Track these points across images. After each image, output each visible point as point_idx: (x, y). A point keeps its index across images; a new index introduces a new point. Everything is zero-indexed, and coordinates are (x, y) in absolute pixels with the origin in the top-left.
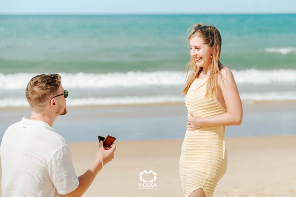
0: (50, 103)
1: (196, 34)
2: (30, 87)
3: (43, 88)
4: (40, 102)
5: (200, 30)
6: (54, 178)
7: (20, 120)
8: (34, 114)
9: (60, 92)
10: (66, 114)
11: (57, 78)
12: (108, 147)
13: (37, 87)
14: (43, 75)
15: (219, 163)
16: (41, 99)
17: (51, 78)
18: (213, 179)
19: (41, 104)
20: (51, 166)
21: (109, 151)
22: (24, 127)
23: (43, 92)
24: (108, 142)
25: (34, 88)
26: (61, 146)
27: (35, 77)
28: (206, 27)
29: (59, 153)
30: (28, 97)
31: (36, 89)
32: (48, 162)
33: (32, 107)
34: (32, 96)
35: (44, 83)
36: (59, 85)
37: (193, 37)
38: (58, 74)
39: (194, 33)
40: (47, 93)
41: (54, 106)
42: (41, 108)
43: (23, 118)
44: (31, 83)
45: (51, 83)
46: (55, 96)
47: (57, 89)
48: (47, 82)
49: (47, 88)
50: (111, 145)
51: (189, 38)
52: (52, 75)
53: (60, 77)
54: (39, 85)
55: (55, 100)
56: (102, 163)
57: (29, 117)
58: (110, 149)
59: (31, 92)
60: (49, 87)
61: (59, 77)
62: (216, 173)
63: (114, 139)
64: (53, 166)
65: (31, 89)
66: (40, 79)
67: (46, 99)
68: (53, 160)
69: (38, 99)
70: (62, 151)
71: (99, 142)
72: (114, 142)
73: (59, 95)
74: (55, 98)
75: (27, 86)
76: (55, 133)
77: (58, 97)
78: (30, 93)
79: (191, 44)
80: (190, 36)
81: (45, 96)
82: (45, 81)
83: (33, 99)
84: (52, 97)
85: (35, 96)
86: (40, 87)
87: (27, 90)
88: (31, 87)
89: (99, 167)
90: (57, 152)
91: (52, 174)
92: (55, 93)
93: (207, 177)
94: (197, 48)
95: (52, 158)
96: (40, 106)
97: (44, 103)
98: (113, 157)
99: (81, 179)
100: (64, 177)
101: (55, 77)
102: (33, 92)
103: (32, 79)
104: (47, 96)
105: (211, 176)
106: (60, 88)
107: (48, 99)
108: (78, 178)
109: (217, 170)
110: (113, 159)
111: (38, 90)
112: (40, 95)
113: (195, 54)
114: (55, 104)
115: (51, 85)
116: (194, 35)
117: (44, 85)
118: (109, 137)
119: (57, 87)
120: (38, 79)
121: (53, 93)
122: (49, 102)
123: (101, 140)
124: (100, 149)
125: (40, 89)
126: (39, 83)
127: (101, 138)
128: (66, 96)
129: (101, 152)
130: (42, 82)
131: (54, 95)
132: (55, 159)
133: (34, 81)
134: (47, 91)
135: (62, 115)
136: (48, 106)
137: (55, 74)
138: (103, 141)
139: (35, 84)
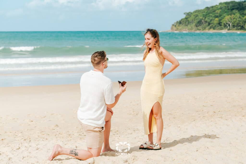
1: (148, 33)
2: (94, 58)
3: (100, 59)
4: (98, 64)
5: (149, 31)
16: (98, 63)
21: (124, 88)
22: (92, 74)
24: (123, 84)
28: (152, 30)
30: (93, 62)
31: (96, 59)
33: (95, 66)
37: (146, 34)
41: (104, 65)
43: (91, 70)
47: (105, 58)
48: (101, 56)
51: (145, 35)
60: (102, 58)
63: (126, 83)
73: (105, 61)
78: (93, 60)
79: (145, 37)
80: (145, 34)
81: (100, 62)
84: (103, 62)
85: (96, 62)
94: (148, 39)
97: (100, 65)
98: (125, 90)
112: (98, 61)
113: (148, 42)
116: (147, 33)
121: (103, 60)
122: (102, 64)
125: (98, 59)
127: (120, 82)
130: (99, 56)
136: (101, 66)
139: (96, 57)
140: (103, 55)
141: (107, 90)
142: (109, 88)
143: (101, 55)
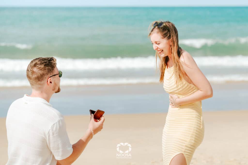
0: (48, 81)
2: (30, 68)
3: (42, 69)
4: (39, 80)
5: (157, 27)
6: (52, 146)
7: (22, 96)
8: (35, 92)
9: (55, 72)
10: (60, 92)
11: (53, 61)
12: (98, 119)
13: (36, 68)
14: (41, 58)
15: (197, 133)
16: (40, 78)
17: (48, 61)
18: (192, 146)
19: (39, 82)
20: (49, 136)
21: (99, 122)
22: (26, 103)
23: (41, 72)
24: (98, 115)
25: (34, 69)
26: (57, 119)
27: (34, 60)
29: (55, 125)
30: (29, 77)
31: (35, 69)
32: (47, 133)
33: (33, 85)
34: (32, 76)
35: (42, 65)
36: (55, 66)
37: (152, 34)
38: (53, 57)
39: (152, 30)
40: (45, 73)
41: (51, 84)
42: (40, 86)
43: (25, 95)
44: (31, 65)
45: (48, 64)
46: (51, 76)
47: (53, 70)
48: (44, 64)
49: (45, 69)
50: (101, 118)
52: (48, 58)
53: (56, 60)
54: (38, 66)
55: (52, 79)
56: (93, 133)
57: (29, 94)
58: (99, 121)
59: (32, 73)
60: (47, 68)
61: (54, 60)
62: (195, 141)
63: (103, 112)
64: (51, 136)
65: (31, 70)
66: (39, 61)
67: (44, 78)
68: (51, 131)
69: (38, 78)
70: (58, 124)
71: (90, 115)
72: (103, 115)
73: (55, 75)
74: (52, 77)
75: (28, 67)
76: (52, 108)
77: (54, 76)
78: (30, 73)
80: (150, 34)
81: (43, 76)
82: (43, 63)
83: (33, 78)
84: (49, 76)
85: (35, 76)
86: (39, 68)
87: (28, 70)
88: (32, 68)
89: (90, 136)
90: (54, 124)
91: (49, 143)
92: (51, 73)
93: (187, 144)
95: (50, 130)
96: (39, 84)
97: (43, 82)
98: (102, 128)
99: (74, 147)
100: (60, 146)
101: (51, 60)
102: (33, 72)
103: (32, 61)
104: (45, 75)
105: (190, 143)
106: (55, 69)
107: (45, 78)
108: (72, 146)
109: (195, 139)
110: (102, 130)
111: (37, 71)
112: (39, 75)
114: (52, 82)
115: (48, 66)
117: (42, 66)
118: (99, 111)
119: (53, 68)
120: (37, 61)
121: (50, 74)
122: (46, 81)
123: (92, 113)
124: (91, 121)
125: (39, 69)
126: (38, 64)
127: (92, 112)
128: (60, 76)
129: (92, 124)
131: (51, 74)
132: (53, 130)
133: (34, 63)
134: (45, 72)
135: (56, 92)
136: (46, 84)
137: (51, 57)
138: (93, 114)
139: (35, 65)
140: (50, 63)
141: (51, 134)
142: (54, 129)
143: (45, 62)
